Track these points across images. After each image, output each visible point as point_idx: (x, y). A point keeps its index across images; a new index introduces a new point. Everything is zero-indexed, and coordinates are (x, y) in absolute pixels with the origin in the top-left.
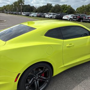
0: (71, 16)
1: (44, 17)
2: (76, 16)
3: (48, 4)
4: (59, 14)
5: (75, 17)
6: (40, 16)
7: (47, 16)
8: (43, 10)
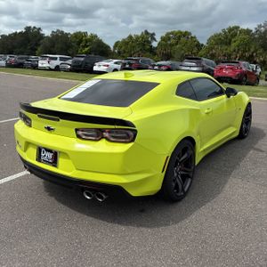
0: (116, 63)
1: (35, 67)
2: (129, 63)
3: (28, 29)
4: (82, 59)
5: (127, 66)
6: (20, 66)
7: (43, 63)
8: (14, 47)
